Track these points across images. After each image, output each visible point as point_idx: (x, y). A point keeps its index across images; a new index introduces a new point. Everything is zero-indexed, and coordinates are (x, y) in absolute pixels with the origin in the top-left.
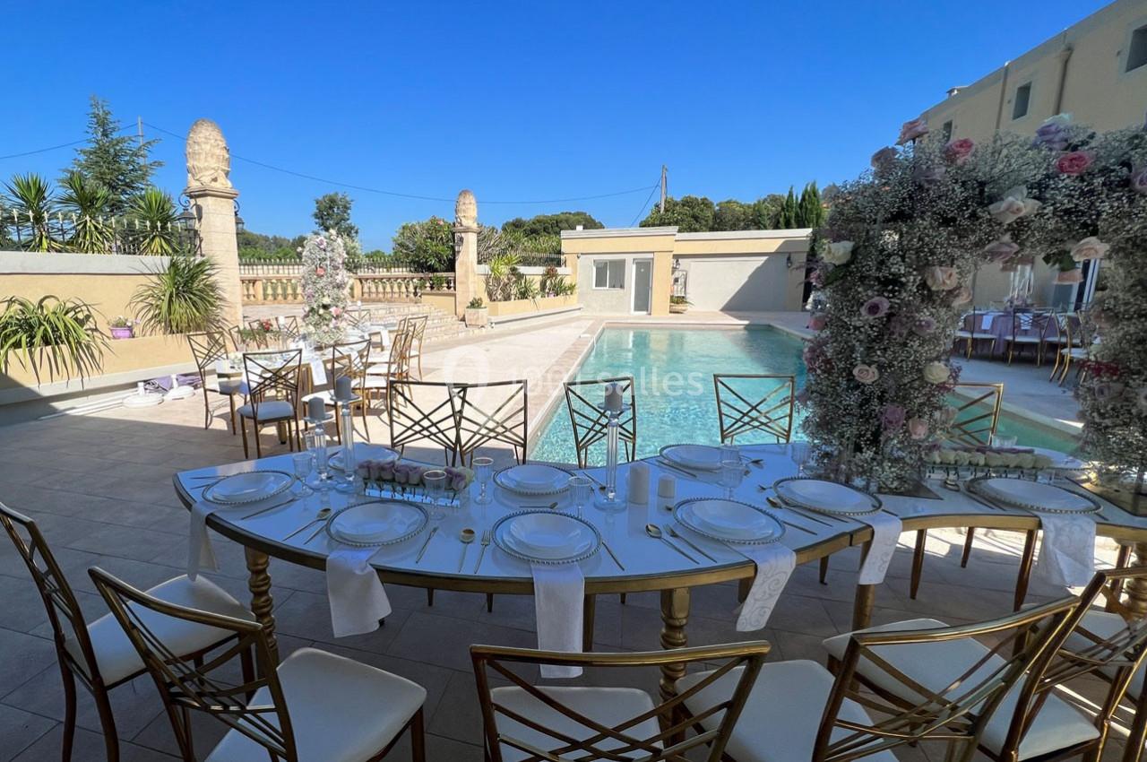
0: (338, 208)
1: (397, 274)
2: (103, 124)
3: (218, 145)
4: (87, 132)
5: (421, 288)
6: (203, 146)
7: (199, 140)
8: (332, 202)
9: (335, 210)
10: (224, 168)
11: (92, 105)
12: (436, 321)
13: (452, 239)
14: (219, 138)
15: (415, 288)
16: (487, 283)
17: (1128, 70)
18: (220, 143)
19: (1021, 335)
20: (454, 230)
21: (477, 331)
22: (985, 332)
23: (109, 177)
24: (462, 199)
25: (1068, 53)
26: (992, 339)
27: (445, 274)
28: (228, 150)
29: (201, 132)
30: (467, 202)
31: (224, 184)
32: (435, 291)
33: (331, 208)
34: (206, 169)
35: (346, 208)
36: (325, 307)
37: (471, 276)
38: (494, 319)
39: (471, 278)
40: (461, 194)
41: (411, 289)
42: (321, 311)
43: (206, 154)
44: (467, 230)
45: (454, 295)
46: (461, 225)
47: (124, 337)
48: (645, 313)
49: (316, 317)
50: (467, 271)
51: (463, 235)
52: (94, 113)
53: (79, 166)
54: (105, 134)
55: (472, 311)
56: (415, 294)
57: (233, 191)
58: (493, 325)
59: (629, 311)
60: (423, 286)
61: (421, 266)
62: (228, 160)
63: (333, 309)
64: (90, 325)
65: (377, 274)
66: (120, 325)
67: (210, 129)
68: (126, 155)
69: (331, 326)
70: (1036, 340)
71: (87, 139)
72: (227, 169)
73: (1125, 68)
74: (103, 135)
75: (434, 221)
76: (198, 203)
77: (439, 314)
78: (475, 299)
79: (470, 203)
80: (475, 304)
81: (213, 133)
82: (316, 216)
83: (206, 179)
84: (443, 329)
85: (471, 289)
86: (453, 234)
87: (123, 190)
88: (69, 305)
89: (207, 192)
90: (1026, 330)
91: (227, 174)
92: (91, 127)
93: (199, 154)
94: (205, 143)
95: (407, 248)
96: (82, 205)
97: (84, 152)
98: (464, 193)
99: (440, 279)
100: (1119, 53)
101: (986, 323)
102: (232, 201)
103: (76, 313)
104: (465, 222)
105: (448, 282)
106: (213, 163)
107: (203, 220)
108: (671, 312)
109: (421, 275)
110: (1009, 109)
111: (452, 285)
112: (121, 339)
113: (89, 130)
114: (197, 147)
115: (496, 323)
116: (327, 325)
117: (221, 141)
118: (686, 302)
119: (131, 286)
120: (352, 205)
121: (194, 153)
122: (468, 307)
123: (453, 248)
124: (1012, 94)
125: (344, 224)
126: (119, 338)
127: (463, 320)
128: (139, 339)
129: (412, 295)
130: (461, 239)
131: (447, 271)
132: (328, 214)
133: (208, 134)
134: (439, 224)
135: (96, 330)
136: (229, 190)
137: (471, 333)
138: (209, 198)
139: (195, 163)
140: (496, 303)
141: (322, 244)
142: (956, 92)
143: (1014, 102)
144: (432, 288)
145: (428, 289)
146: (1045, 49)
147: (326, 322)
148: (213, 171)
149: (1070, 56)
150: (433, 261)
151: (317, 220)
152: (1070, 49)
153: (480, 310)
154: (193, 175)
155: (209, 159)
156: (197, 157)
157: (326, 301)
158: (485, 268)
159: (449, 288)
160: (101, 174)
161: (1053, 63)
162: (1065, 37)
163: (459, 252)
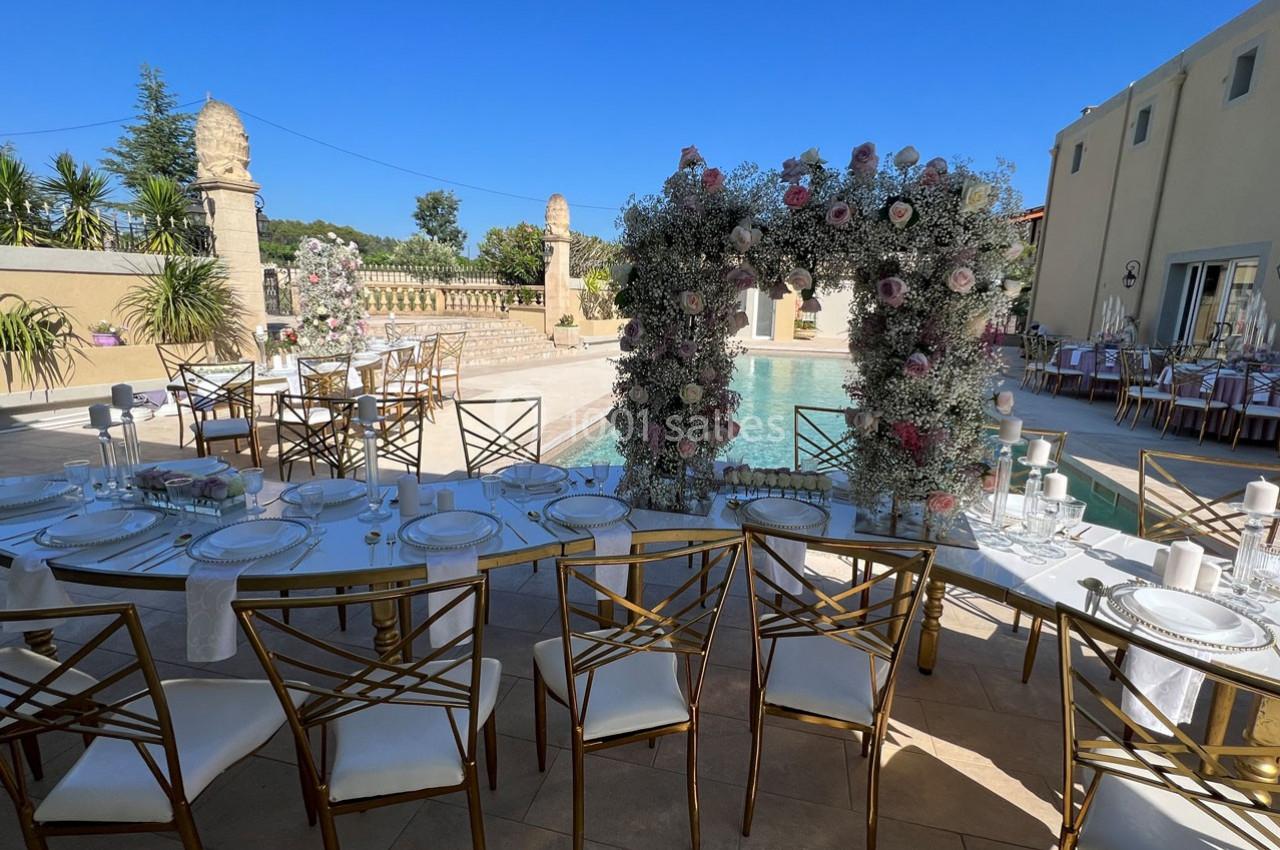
0: (443, 208)
1: (482, 284)
2: (156, 98)
3: (233, 131)
4: (138, 107)
5: (508, 302)
6: (215, 132)
7: (211, 125)
8: (436, 201)
9: (440, 210)
10: (241, 157)
11: (142, 75)
12: (519, 339)
13: (541, 249)
14: (235, 123)
15: (503, 302)
16: (583, 300)
17: (1231, 98)
18: (236, 129)
19: (1102, 371)
20: (544, 238)
21: (566, 352)
22: (1074, 367)
23: (161, 160)
24: (552, 203)
25: (1183, 76)
26: (1078, 376)
27: (533, 287)
28: (247, 138)
29: (211, 116)
30: (558, 207)
31: (241, 176)
32: (523, 306)
33: (435, 208)
34: (219, 158)
35: (452, 208)
36: (323, 318)
37: (561, 289)
38: (588, 339)
39: (562, 293)
40: (551, 199)
41: (498, 303)
42: (316, 322)
43: (218, 141)
44: (557, 239)
45: (544, 311)
46: (551, 233)
47: (109, 345)
48: (767, 338)
49: (312, 329)
50: (557, 285)
51: (553, 244)
52: (145, 85)
53: (128, 145)
54: (159, 110)
55: (561, 328)
56: (503, 308)
57: (253, 184)
58: (587, 346)
59: (751, 335)
60: (510, 301)
61: (510, 278)
62: (247, 150)
63: (329, 321)
64: (65, 329)
65: (468, 285)
66: (102, 330)
67: (223, 112)
68: (185, 135)
69: (328, 338)
70: (1116, 377)
71: (139, 115)
72: (245, 159)
73: (1228, 97)
74: (156, 111)
75: (522, 227)
76: (210, 196)
77: (526, 331)
78: (565, 316)
79: (561, 209)
80: (566, 322)
81: (226, 117)
82: (417, 216)
83: (219, 170)
84: (526, 348)
85: (562, 304)
86: (543, 243)
87: (181, 176)
88: (35, 306)
89: (219, 184)
90: (1111, 367)
91: (246, 165)
92: (141, 101)
93: (210, 140)
94: (216, 128)
95: (493, 256)
96: (72, 193)
97: (133, 130)
98: (555, 197)
99: (528, 292)
100: (1225, 80)
101: (1075, 360)
102: (252, 195)
103: (44, 316)
104: (555, 230)
105: (538, 297)
106: (226, 151)
107: (215, 216)
108: (795, 338)
109: (509, 287)
110: (1131, 134)
111: (542, 299)
112: (104, 347)
113: (139, 104)
114: (207, 133)
115: (590, 344)
116: (324, 338)
117: (237, 127)
118: (814, 328)
119: (123, 287)
120: (460, 206)
121: (204, 140)
122: (558, 325)
123: (541, 258)
124: (1134, 117)
125: (450, 228)
126: (101, 345)
127: (552, 339)
128: (130, 347)
129: (499, 309)
130: (551, 249)
131: (537, 283)
132: (431, 215)
133: (219, 118)
134: (525, 231)
135: (71, 334)
136: (247, 183)
137: (559, 353)
138: (221, 191)
139: (206, 151)
140: (592, 321)
141: (315, 248)
142: (1089, 111)
143: (1135, 126)
144: (520, 302)
145: (516, 303)
146: (1162, 73)
147: (323, 335)
148: (227, 161)
149: (1185, 79)
150: (520, 271)
151: (418, 222)
152: (1185, 73)
153: (570, 329)
154: (204, 164)
155: (221, 146)
156: (207, 143)
157: (322, 311)
158: (580, 282)
159: (538, 302)
160: (153, 157)
161: (1168, 87)
162: (1181, 59)
163: (548, 263)
